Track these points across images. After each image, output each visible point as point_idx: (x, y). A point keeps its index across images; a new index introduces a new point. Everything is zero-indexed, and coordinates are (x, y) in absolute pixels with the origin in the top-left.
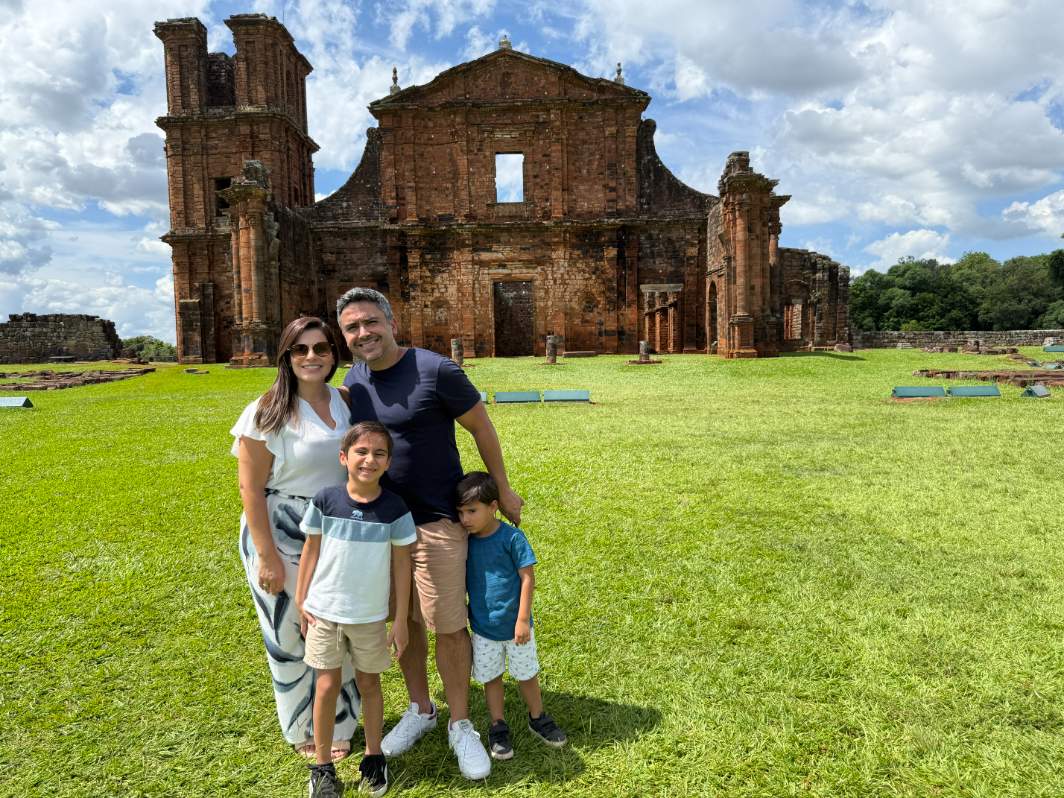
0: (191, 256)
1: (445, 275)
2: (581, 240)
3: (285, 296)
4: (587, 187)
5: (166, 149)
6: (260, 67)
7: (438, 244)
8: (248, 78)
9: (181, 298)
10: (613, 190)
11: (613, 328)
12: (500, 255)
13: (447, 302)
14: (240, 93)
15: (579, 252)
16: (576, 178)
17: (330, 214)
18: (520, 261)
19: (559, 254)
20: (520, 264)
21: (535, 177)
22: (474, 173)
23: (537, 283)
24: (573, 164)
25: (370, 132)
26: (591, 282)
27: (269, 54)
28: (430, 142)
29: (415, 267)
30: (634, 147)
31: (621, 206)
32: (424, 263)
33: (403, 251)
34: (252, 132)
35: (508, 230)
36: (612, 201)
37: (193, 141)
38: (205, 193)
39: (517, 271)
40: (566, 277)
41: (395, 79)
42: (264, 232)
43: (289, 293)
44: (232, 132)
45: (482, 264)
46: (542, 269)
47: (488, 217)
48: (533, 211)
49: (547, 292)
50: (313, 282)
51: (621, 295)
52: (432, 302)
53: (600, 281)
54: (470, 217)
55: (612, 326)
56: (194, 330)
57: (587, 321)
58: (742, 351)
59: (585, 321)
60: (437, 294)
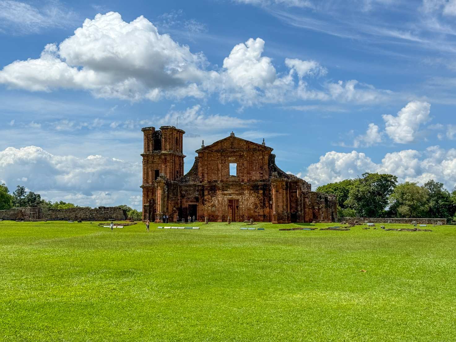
0: (147, 192)
1: (215, 197)
2: (253, 188)
3: (169, 205)
4: (255, 173)
5: (143, 162)
6: (168, 140)
7: (213, 189)
8: (165, 143)
9: (145, 203)
10: (262, 174)
11: (262, 214)
12: (230, 192)
13: (215, 205)
14: (163, 147)
15: (253, 191)
16: (252, 170)
17: (184, 180)
18: (235, 194)
19: (246, 192)
20: (235, 195)
21: (240, 170)
22: (223, 169)
23: (240, 200)
24: (251, 166)
25: (196, 158)
26: (256, 200)
27: (171, 136)
28: (212, 160)
29: (206, 195)
30: (267, 162)
31: (264, 178)
32: (209, 194)
33: (203, 190)
34: (165, 158)
35: (232, 185)
36: (261, 177)
37: (150, 160)
38: (152, 175)
39: (234, 197)
40: (248, 198)
41: (203, 143)
42: (164, 191)
43: (171, 204)
44: (160, 158)
45: (225, 194)
46: (242, 196)
47: (226, 181)
48: (239, 180)
49: (243, 203)
50: (179, 199)
51: (264, 204)
52: (211, 205)
53: (259, 200)
54: (222, 181)
55: (262, 213)
56: (147, 213)
57: (256, 212)
58: (274, 222)
59: (255, 212)
60: (212, 203)
